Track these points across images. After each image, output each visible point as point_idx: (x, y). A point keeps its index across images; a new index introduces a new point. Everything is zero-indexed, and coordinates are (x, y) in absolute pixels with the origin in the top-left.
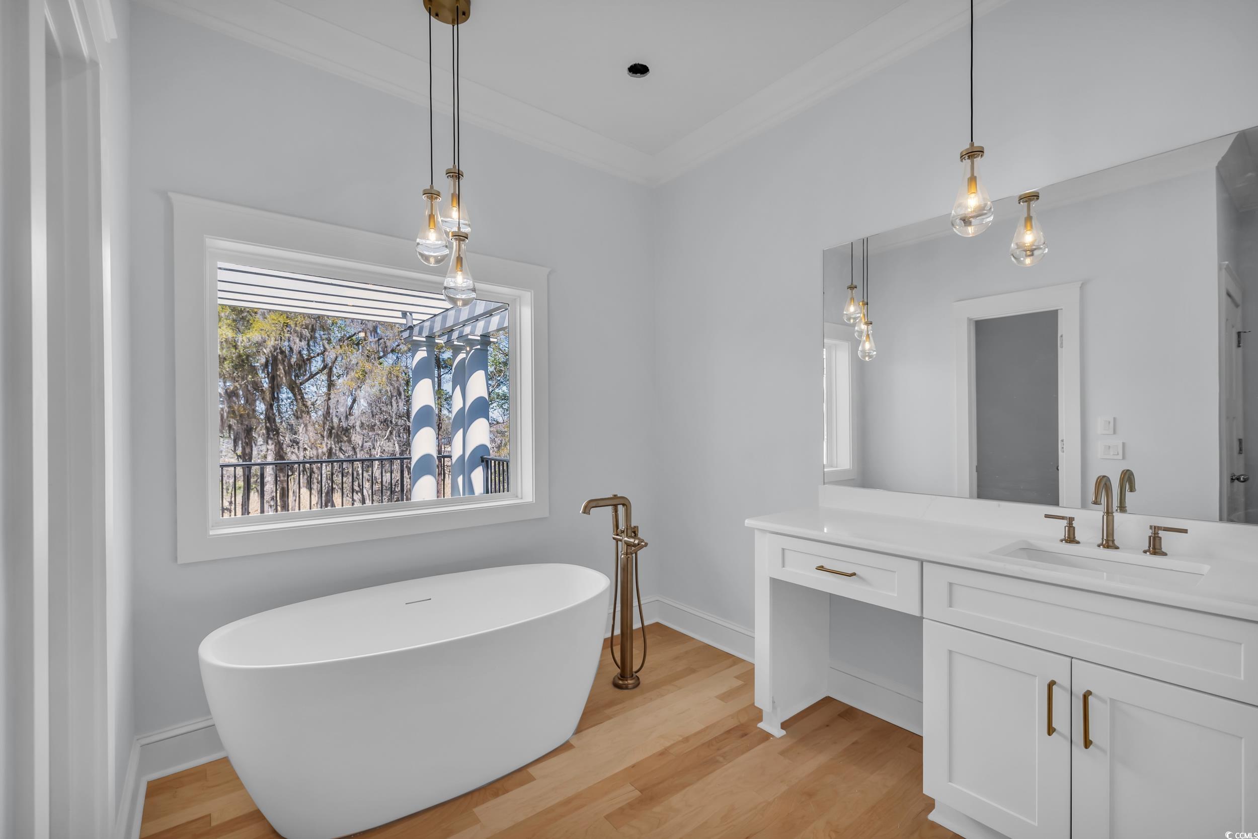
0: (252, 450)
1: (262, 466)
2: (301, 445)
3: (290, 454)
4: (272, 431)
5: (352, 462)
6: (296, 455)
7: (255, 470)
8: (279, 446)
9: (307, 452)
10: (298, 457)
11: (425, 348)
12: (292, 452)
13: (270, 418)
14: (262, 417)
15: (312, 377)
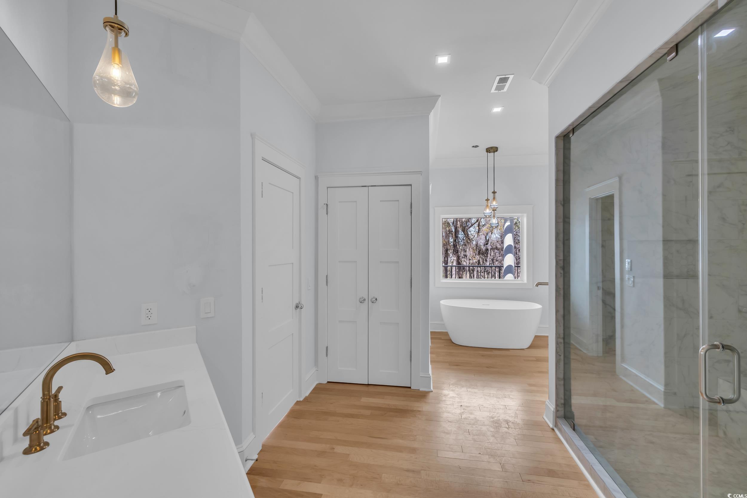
0: (448, 259)
1: (452, 267)
2: (468, 257)
3: (463, 261)
4: (456, 252)
5: (492, 267)
6: (466, 262)
7: (449, 268)
8: (458, 258)
9: (471, 261)
10: (466, 263)
11: (509, 221)
12: (464, 261)
13: (455, 246)
14: (452, 244)
15: (472, 226)
